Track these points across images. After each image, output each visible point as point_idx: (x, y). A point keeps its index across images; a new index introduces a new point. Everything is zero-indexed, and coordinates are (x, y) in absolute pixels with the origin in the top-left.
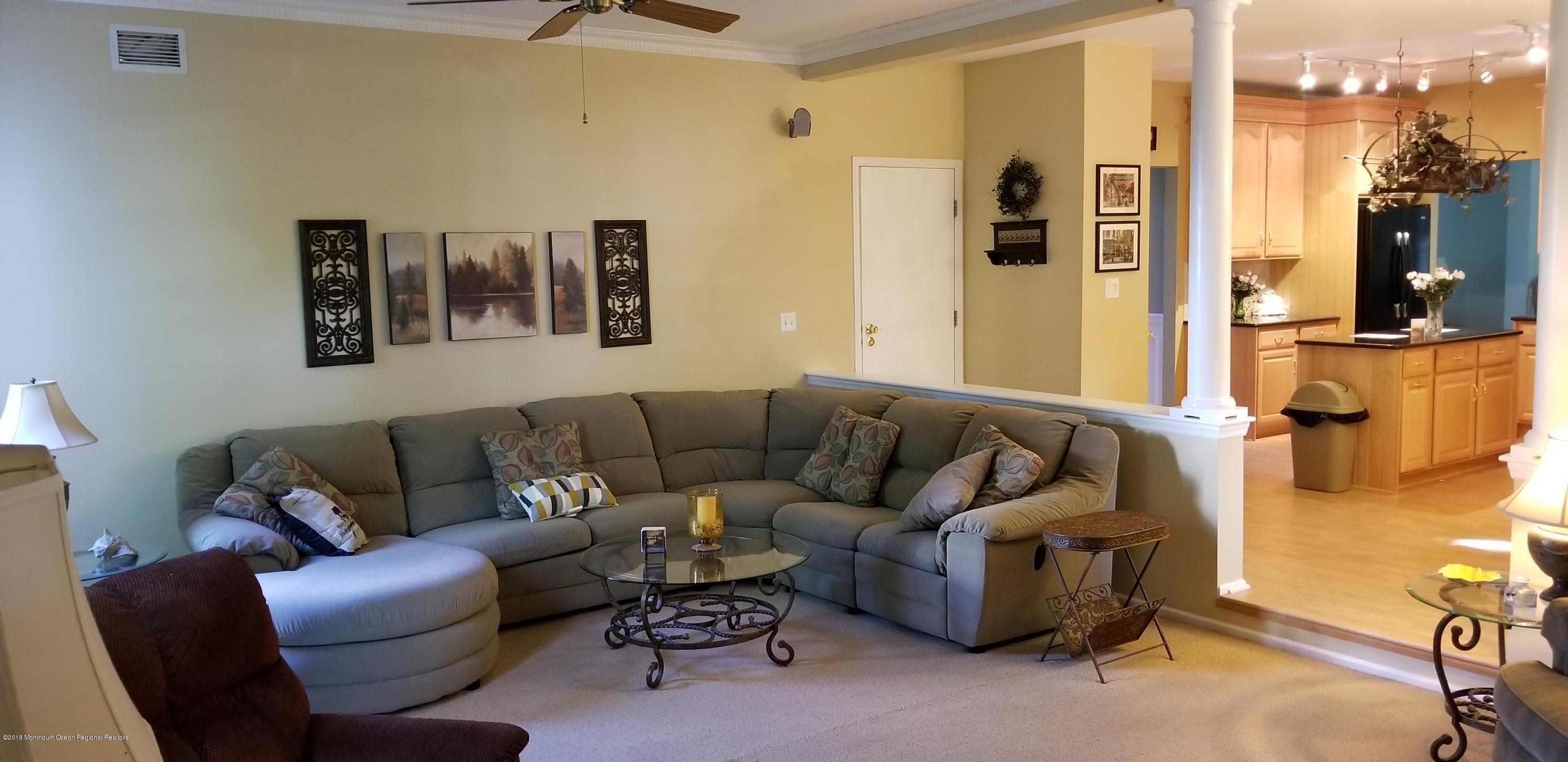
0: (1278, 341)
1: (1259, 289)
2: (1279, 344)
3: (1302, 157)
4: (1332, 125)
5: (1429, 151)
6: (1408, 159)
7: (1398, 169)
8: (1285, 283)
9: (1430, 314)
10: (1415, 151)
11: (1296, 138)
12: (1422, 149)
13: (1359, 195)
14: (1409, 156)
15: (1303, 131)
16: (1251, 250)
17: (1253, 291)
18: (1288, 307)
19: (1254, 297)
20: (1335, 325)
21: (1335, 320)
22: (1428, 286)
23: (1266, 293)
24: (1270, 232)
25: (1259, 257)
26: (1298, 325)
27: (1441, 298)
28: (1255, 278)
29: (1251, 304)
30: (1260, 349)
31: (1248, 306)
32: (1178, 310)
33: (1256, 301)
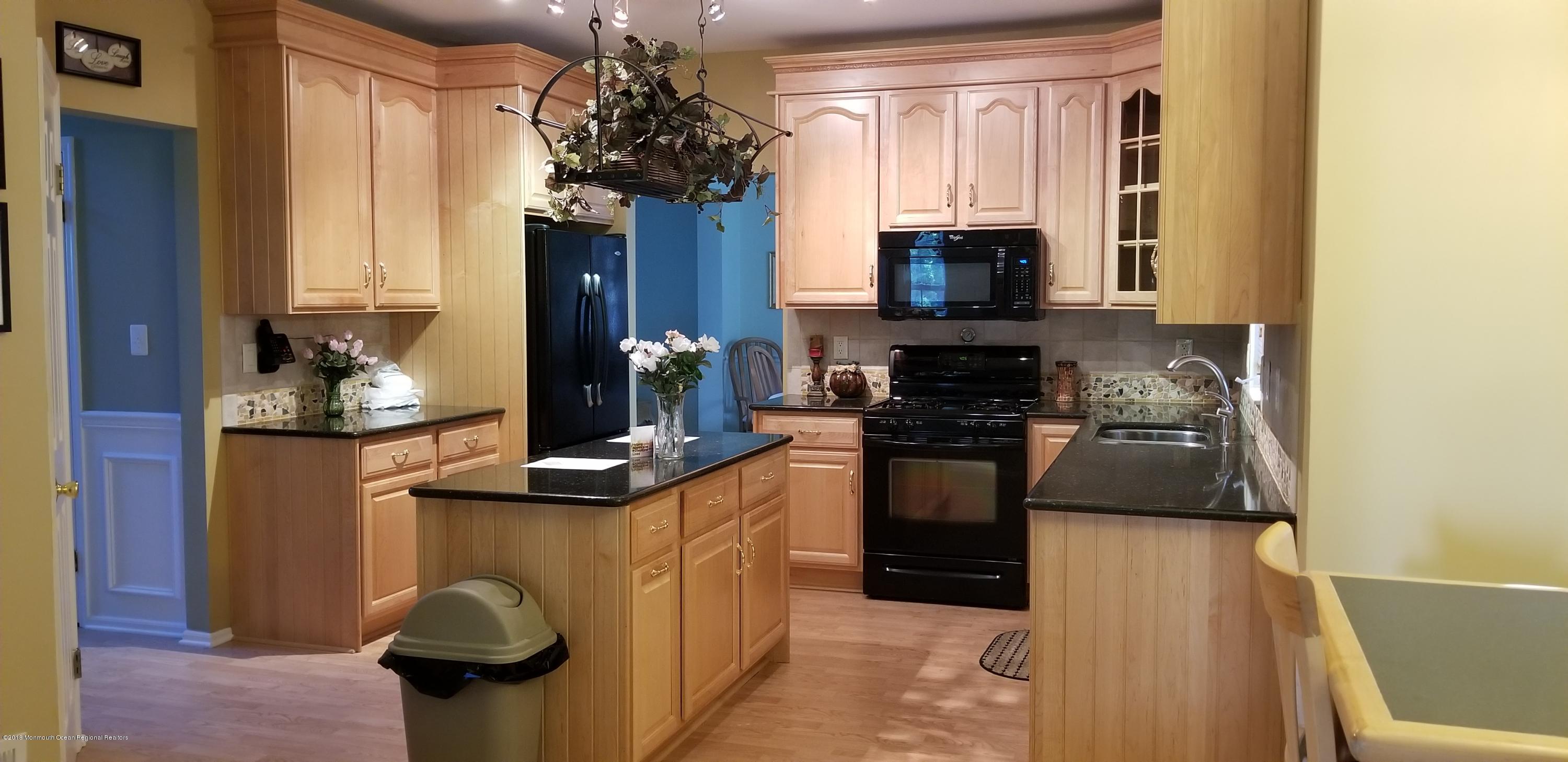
0: (400, 460)
1: (367, 364)
2: (402, 464)
3: (433, 142)
4: (479, 91)
5: (651, 108)
6: (615, 118)
7: (598, 136)
8: (415, 353)
9: (663, 416)
10: (627, 106)
11: (423, 108)
12: (638, 101)
13: (526, 210)
14: (617, 112)
15: (433, 98)
16: (347, 295)
17: (357, 367)
18: (421, 392)
19: (362, 377)
20: (496, 423)
21: (497, 414)
22: (659, 365)
23: (384, 369)
24: (382, 265)
25: (364, 308)
26: (434, 428)
27: (681, 387)
28: (359, 345)
29: (358, 390)
30: (364, 478)
31: (353, 394)
32: (207, 406)
33: (368, 383)
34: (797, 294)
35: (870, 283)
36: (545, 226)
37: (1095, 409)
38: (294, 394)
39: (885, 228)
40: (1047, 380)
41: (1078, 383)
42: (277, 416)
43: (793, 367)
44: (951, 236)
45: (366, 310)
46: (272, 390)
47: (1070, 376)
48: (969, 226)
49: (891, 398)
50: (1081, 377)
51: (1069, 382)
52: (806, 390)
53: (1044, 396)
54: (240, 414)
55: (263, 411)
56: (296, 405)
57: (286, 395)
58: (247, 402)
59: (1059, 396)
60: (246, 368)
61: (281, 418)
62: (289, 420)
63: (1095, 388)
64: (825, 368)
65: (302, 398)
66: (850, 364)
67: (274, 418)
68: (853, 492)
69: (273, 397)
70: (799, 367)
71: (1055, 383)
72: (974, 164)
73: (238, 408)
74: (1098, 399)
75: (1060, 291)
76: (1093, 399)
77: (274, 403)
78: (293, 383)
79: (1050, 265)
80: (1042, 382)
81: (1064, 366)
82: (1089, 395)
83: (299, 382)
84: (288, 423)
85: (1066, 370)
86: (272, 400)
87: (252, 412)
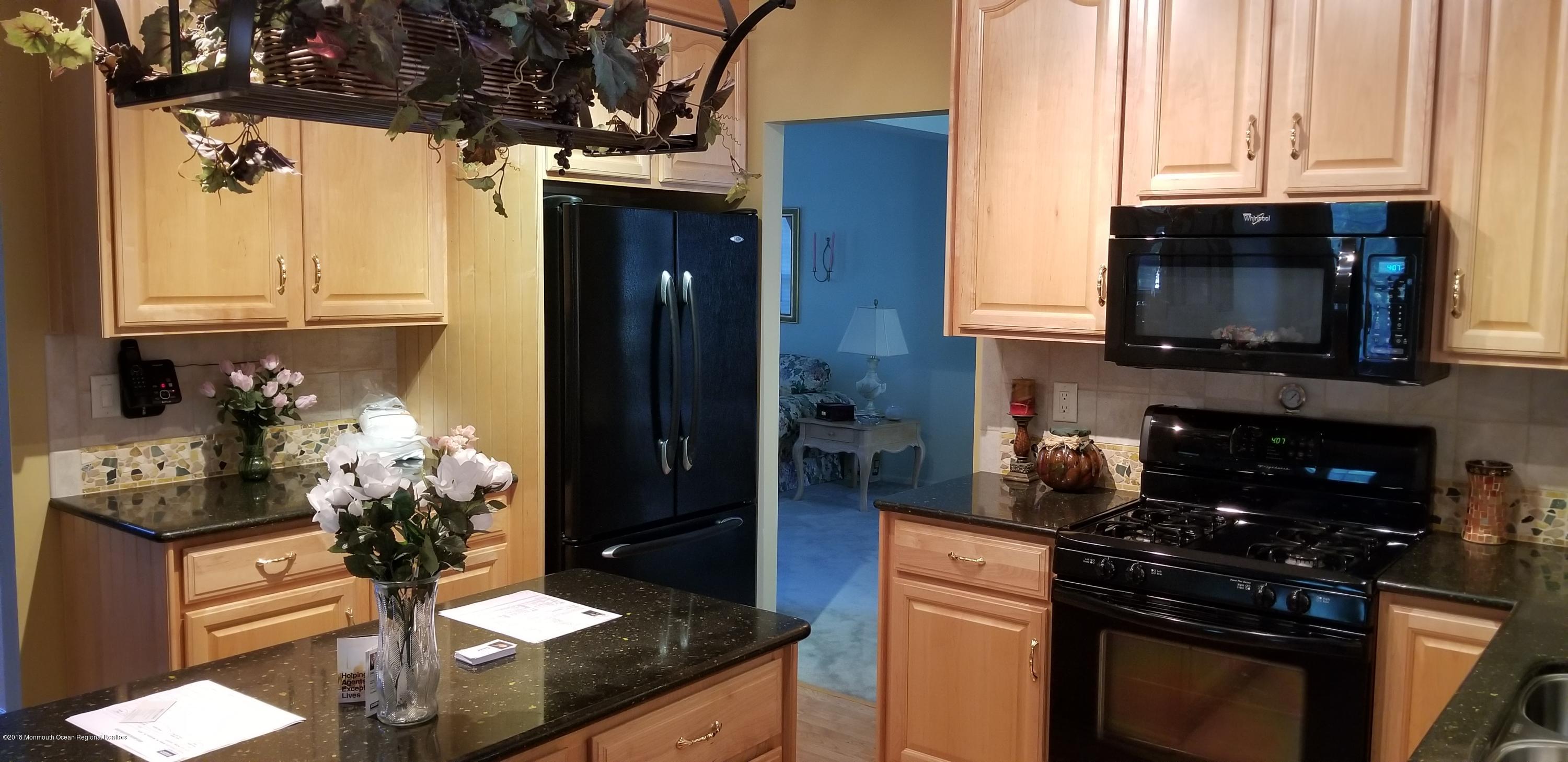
0: (274, 568)
13: (549, 173)
23: (374, 406)
25: (282, 324)
29: (332, 435)
30: (189, 601)
31: (321, 441)
32: (18, 470)
33: (352, 424)
34: (979, 312)
35: (1098, 299)
36: (574, 198)
37: (1547, 560)
38: (202, 445)
39: (1130, 200)
40: (1448, 495)
41: (1513, 505)
42: (165, 478)
43: (989, 428)
44: (1247, 216)
45: (286, 326)
46: (154, 442)
47: (1494, 494)
48: (1291, 195)
49: (1143, 500)
50: (1519, 496)
51: (1492, 506)
52: (1008, 467)
53: (1439, 523)
54: (87, 479)
55: (136, 472)
56: (206, 460)
57: (184, 448)
58: (102, 461)
59: (1469, 531)
60: (97, 413)
61: (173, 482)
62: (190, 484)
63: (1549, 520)
64: (1039, 435)
65: (218, 450)
66: (1070, 435)
67: (159, 481)
68: (1036, 677)
69: (157, 452)
70: (998, 429)
71: (1464, 500)
72: (1304, 74)
73: (83, 469)
74: (1555, 542)
75: (1474, 328)
76: (1545, 540)
77: (159, 460)
78: (198, 430)
79: (1455, 274)
80: (1437, 497)
81: (1482, 474)
82: (1536, 532)
83: (211, 427)
84: (189, 487)
85: (1486, 483)
86: (154, 456)
87: (112, 475)
